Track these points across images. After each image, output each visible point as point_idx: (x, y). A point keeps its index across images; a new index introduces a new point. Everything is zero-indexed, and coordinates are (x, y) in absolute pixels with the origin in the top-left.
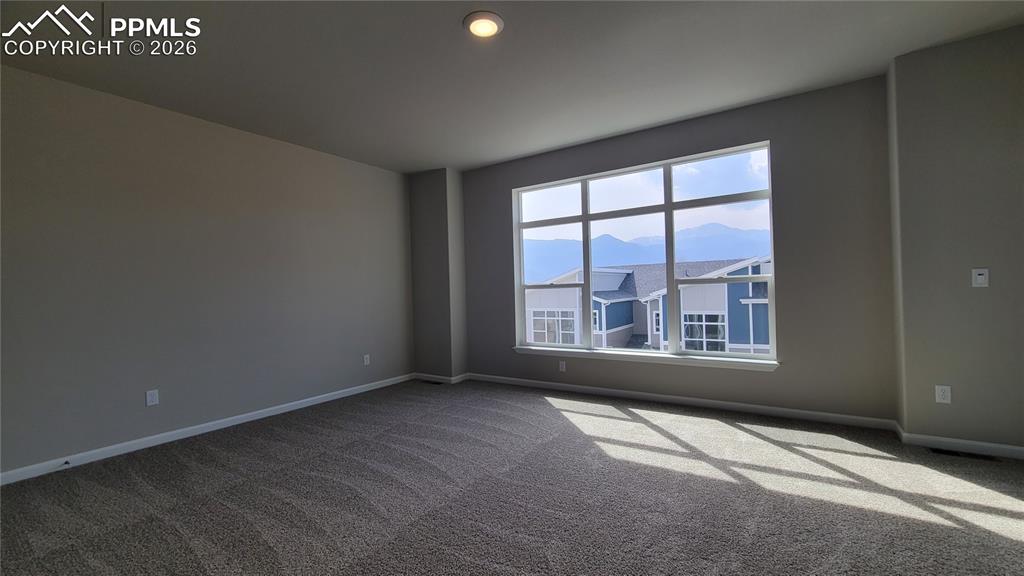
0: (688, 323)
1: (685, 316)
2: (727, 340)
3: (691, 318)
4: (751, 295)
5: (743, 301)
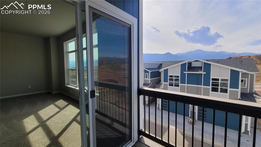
0: (170, 78)
1: (169, 76)
2: (180, 83)
3: (171, 76)
4: (187, 71)
5: (185, 72)
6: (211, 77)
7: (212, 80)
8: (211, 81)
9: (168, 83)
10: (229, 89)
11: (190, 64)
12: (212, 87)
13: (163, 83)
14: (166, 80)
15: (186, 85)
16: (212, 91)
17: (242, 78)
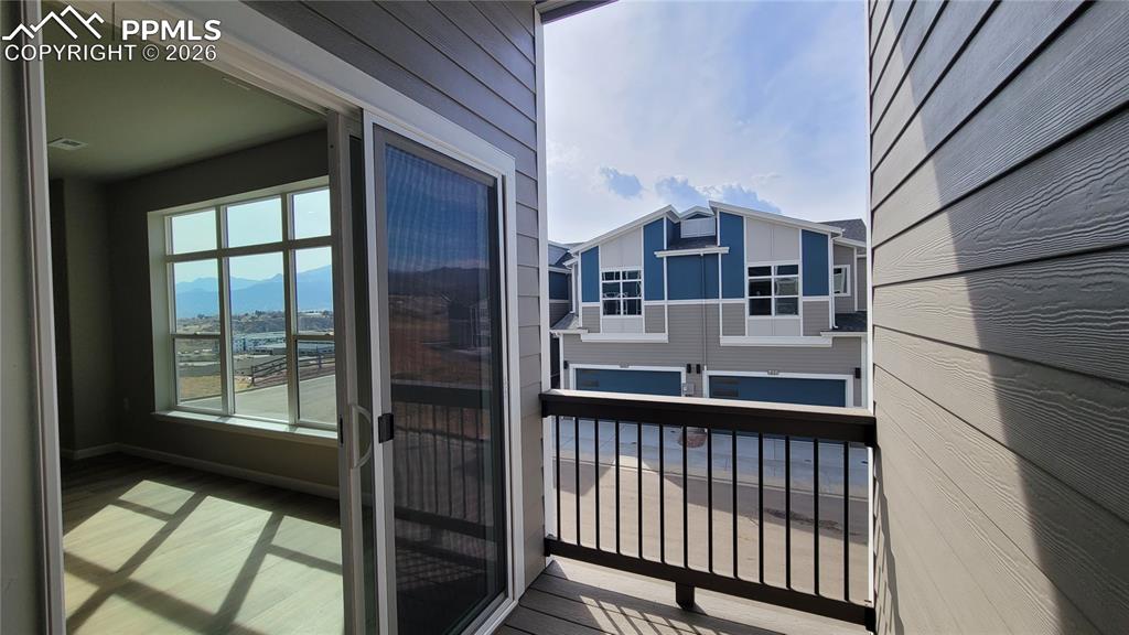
0: (607, 282)
1: (603, 274)
3: (611, 276)
4: (665, 245)
6: (747, 265)
7: (750, 275)
8: (747, 278)
9: (600, 305)
10: (802, 299)
11: (675, 228)
12: (751, 300)
13: (582, 305)
14: (590, 295)
15: (665, 302)
16: (753, 313)
17: (835, 264)
